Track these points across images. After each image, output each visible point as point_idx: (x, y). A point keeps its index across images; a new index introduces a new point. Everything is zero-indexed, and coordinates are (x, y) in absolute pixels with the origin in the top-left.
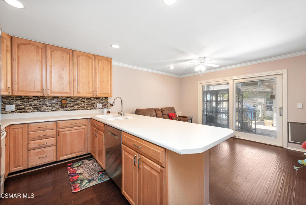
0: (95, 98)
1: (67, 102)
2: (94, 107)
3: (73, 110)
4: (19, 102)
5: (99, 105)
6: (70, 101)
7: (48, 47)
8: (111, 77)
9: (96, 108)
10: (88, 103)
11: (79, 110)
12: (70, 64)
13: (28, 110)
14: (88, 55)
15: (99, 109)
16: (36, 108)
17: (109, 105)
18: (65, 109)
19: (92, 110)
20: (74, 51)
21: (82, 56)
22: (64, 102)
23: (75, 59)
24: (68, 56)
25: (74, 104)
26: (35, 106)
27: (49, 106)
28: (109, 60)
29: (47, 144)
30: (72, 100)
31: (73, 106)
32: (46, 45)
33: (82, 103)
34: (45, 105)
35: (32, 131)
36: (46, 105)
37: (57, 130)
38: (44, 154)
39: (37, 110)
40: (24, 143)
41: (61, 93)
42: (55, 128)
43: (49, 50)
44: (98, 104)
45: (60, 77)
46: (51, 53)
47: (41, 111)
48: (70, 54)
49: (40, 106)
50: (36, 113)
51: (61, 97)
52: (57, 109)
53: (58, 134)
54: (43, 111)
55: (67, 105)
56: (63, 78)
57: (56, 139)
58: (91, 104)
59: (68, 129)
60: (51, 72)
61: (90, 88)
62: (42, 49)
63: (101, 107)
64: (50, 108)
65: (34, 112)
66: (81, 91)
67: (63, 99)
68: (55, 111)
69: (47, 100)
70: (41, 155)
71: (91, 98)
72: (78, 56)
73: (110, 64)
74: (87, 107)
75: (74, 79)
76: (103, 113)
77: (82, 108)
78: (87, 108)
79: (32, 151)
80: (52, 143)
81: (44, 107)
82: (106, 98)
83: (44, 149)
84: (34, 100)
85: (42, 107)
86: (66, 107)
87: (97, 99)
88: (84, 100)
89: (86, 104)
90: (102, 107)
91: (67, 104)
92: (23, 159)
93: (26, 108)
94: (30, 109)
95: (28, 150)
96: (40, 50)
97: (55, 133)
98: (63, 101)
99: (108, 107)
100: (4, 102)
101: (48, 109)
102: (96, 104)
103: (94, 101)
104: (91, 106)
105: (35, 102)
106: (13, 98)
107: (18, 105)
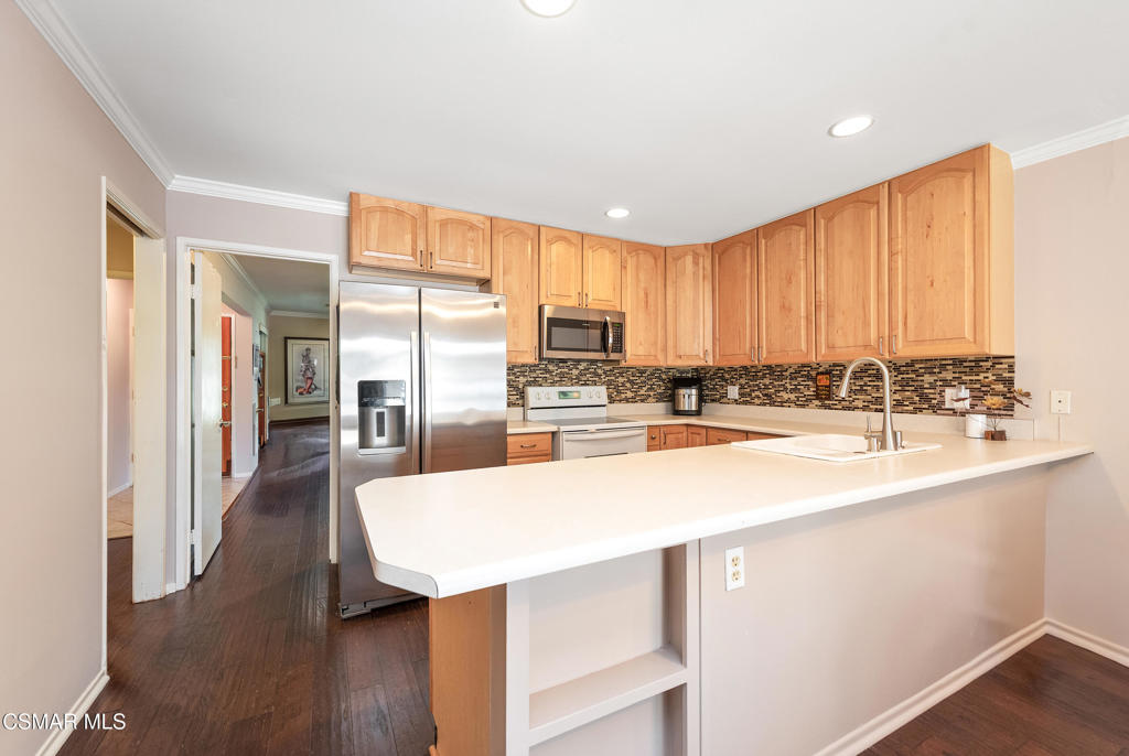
0: (934, 365)
1: (832, 381)
2: (929, 404)
3: (849, 409)
5: (956, 398)
6: (841, 378)
9: (937, 408)
10: (904, 384)
11: (871, 410)
13: (756, 400)
15: (955, 412)
16: (766, 395)
18: (826, 402)
19: (919, 416)
22: (824, 381)
25: (854, 388)
26: (766, 392)
27: (792, 391)
31: (849, 394)
33: (880, 384)
34: (782, 389)
36: (786, 389)
39: (768, 402)
44: (949, 393)
47: (776, 404)
49: (774, 391)
50: (768, 407)
51: (818, 364)
52: (807, 400)
54: (780, 404)
55: (830, 391)
58: (916, 391)
62: (751, 245)
63: (965, 404)
64: (793, 396)
65: (765, 404)
67: (821, 370)
68: (803, 406)
69: (787, 374)
71: (915, 361)
74: (897, 404)
77: (879, 405)
78: (899, 409)
81: (781, 394)
82: (1003, 361)
84: (764, 376)
85: (778, 394)
86: (829, 399)
87: (943, 367)
89: (893, 388)
90: (972, 405)
91: (830, 386)
93: (754, 395)
94: (758, 397)
96: (749, 249)
98: (819, 377)
100: (726, 380)
101: (788, 401)
102: (938, 389)
103: (928, 378)
104: (918, 398)
105: (767, 381)
106: (736, 370)
107: (742, 387)
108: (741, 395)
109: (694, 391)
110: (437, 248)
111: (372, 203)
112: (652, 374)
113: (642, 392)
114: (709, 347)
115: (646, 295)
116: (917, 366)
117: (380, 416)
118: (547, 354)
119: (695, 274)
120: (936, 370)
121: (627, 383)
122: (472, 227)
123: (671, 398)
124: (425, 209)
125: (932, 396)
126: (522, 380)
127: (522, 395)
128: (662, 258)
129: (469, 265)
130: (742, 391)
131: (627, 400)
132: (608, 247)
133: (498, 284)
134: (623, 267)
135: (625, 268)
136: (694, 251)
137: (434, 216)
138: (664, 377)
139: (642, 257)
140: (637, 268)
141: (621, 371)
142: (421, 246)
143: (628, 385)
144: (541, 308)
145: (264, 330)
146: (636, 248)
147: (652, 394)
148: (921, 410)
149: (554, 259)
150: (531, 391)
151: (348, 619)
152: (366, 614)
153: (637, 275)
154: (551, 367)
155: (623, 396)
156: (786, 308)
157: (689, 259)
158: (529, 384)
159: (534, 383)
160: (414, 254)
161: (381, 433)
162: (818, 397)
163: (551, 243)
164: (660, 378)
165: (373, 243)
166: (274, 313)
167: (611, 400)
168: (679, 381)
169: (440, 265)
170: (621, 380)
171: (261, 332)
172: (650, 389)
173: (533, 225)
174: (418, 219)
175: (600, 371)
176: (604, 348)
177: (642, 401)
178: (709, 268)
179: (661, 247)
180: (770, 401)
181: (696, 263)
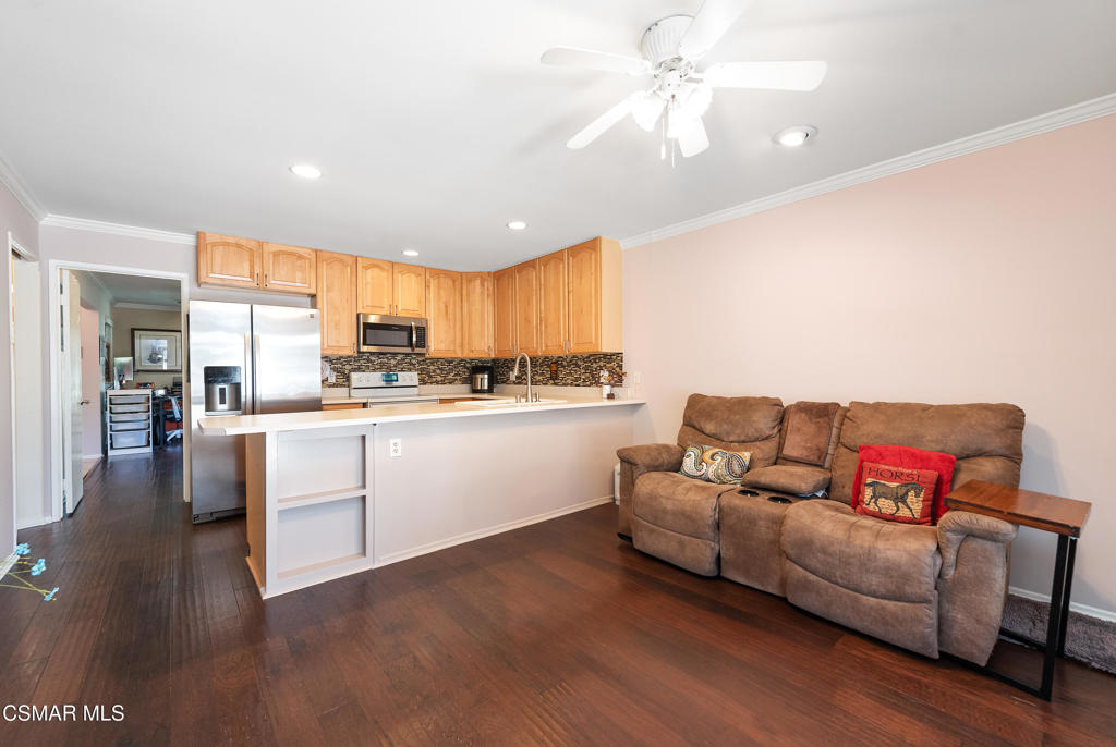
0: (597, 357)
1: (558, 368)
2: (595, 380)
3: (565, 385)
5: (604, 377)
6: (562, 366)
9: (597, 383)
10: (586, 368)
11: (574, 385)
15: (603, 385)
18: (556, 381)
22: (555, 368)
23: (541, 276)
24: (534, 272)
25: (567, 372)
27: (541, 375)
30: (565, 363)
31: (565, 376)
33: (577, 369)
44: (602, 373)
51: (552, 357)
52: (547, 380)
55: (558, 374)
58: (590, 373)
63: (607, 379)
64: (541, 378)
67: (553, 360)
68: (546, 384)
69: (539, 362)
71: (591, 355)
74: (584, 381)
77: (577, 382)
78: (584, 384)
82: (620, 355)
88: (579, 363)
89: (582, 371)
91: (558, 371)
98: (553, 365)
99: (621, 381)
100: (509, 368)
101: (539, 381)
102: (598, 372)
104: (591, 378)
108: (517, 378)
109: (486, 376)
110: (271, 273)
111: (216, 239)
113: (450, 377)
114: (492, 345)
115: (446, 307)
116: (592, 358)
117: (222, 391)
118: (364, 349)
119: (482, 293)
121: (435, 371)
122: (300, 257)
123: (470, 381)
124: (261, 244)
125: (596, 376)
126: (347, 367)
127: (348, 379)
128: (460, 280)
129: (298, 285)
130: (518, 375)
131: (437, 383)
132: (414, 273)
133: (322, 300)
134: (427, 287)
135: (429, 287)
136: (482, 276)
137: (269, 249)
138: (468, 365)
139: (442, 279)
140: (439, 288)
142: (257, 270)
143: (438, 372)
144: (358, 315)
145: (110, 322)
146: (438, 273)
147: (458, 378)
148: (592, 384)
149: (369, 280)
150: (355, 376)
151: (198, 524)
152: (212, 521)
153: (439, 293)
154: (373, 359)
155: (434, 379)
156: (527, 320)
157: (478, 282)
158: (354, 370)
159: (359, 369)
160: (252, 276)
161: (223, 401)
162: (552, 378)
163: (366, 268)
164: (465, 367)
165: (217, 268)
166: (118, 305)
167: (423, 382)
168: (477, 368)
169: (274, 283)
170: (432, 368)
171: (106, 324)
172: (457, 375)
173: (351, 256)
174: (254, 252)
175: (414, 362)
176: (410, 344)
177: (451, 383)
178: (491, 288)
179: (458, 273)
181: (482, 285)
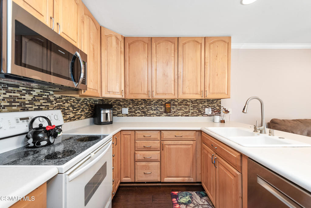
0: (202, 101)
1: (171, 106)
2: (201, 113)
3: (177, 116)
4: (131, 106)
5: (208, 111)
6: (174, 105)
7: (153, 40)
8: (228, 66)
9: (203, 114)
10: (194, 107)
11: (184, 116)
12: (174, 57)
13: (138, 114)
14: (196, 40)
15: (208, 115)
17: (222, 111)
18: (168, 114)
19: (198, 117)
20: (179, 39)
21: (189, 42)
22: (168, 106)
23: (180, 49)
24: (173, 45)
25: (178, 108)
26: (143, 110)
27: (154, 110)
28: (226, 41)
29: (152, 158)
30: (176, 103)
31: (177, 111)
32: (151, 38)
33: (187, 107)
34: (150, 109)
35: (138, 139)
36: (152, 109)
37: (161, 142)
38: (148, 169)
39: (144, 115)
40: (131, 152)
41: (166, 94)
42: (159, 139)
43: (154, 44)
44: (206, 109)
45: (164, 75)
46: (156, 46)
47: (147, 115)
48: (174, 44)
49: (146, 110)
50: (144, 117)
51: (165, 100)
52: (161, 113)
53: (162, 148)
54: (149, 115)
55: (170, 110)
56: (167, 76)
57: (161, 152)
58: (197, 109)
59: (173, 142)
60: (156, 70)
61: (198, 86)
62: (148, 44)
63: (210, 113)
64: (155, 112)
65: (142, 116)
66: (187, 91)
67: (167, 102)
68: (159, 116)
69: (153, 103)
70: (146, 170)
71: (197, 100)
72: (185, 44)
73: (227, 46)
74: (193, 113)
75: (179, 76)
76: (214, 122)
77: (186, 114)
78: (193, 115)
79: (138, 163)
80: (157, 158)
81: (150, 111)
82: (218, 100)
83: (149, 163)
84: (142, 104)
85: (148, 111)
86: (170, 112)
87: (205, 102)
88: (188, 103)
89: (191, 108)
90: (212, 113)
91: (170, 108)
92: (131, 170)
93: (136, 112)
94: (139, 113)
95: (135, 161)
96: (146, 45)
97: (159, 145)
98: (166, 104)
99: (220, 113)
100: (121, 105)
101: (153, 114)
102: (203, 108)
103: (201, 105)
104: (198, 111)
105: (143, 106)
106: (127, 101)
107: (130, 108)
108: (130, 112)
109: (109, 111)
112: (83, 102)
113: (79, 113)
114: (123, 89)
116: (198, 101)
120: (203, 103)
125: (202, 111)
130: (131, 110)
139: (91, 22)
141: (66, 98)
143: (71, 109)
146: (89, 14)
147: (83, 113)
148: (199, 115)
153: (90, 33)
155: (68, 116)
162: (165, 112)
164: (86, 104)
170: (67, 105)
172: (83, 111)
175: (52, 98)
177: (79, 118)
180: (145, 114)
